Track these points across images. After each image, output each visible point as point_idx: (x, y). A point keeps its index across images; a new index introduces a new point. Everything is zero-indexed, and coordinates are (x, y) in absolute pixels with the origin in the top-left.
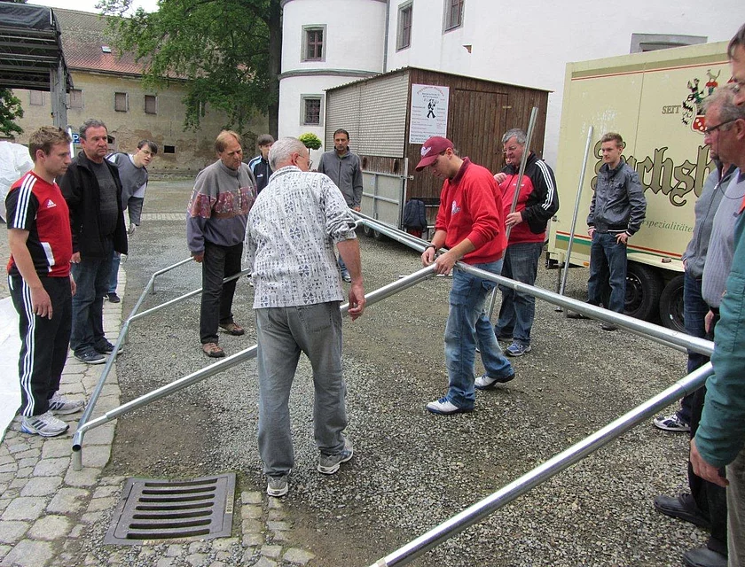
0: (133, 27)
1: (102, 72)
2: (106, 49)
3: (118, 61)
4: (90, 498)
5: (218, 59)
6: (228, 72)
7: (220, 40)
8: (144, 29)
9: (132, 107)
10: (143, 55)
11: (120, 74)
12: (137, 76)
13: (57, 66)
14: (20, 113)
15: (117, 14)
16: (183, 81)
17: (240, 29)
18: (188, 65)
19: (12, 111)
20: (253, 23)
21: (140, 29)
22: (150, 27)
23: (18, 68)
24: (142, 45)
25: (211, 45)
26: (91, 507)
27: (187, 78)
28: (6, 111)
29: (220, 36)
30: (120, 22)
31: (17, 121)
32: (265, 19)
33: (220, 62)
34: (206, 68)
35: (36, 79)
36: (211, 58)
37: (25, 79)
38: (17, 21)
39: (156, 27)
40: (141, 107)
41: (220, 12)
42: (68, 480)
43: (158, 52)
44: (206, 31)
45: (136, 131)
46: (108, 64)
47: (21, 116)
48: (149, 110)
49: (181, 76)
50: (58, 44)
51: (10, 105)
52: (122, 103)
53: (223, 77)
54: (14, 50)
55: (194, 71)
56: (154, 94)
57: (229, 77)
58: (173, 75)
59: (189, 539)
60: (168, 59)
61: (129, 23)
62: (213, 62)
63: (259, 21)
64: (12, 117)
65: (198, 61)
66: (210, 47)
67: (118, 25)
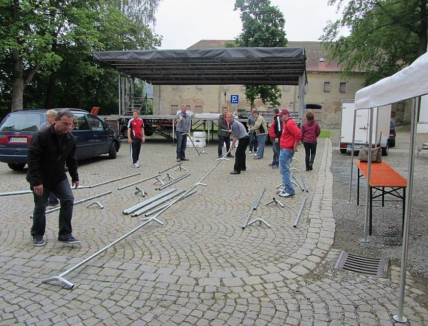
0: (337, 47)
1: (319, 72)
2: (322, 59)
3: (328, 65)
4: (327, 254)
5: (384, 59)
6: (390, 66)
7: (387, 48)
8: (343, 48)
9: (333, 90)
10: (342, 61)
11: (328, 72)
12: (336, 72)
13: (302, 74)
14: (280, 96)
15: (329, 41)
16: (363, 73)
17: (400, 40)
18: (366, 64)
19: (277, 95)
20: (408, 36)
21: (340, 47)
22: (347, 46)
23: (284, 76)
24: (341, 56)
25: (381, 51)
26: (328, 256)
27: (365, 71)
28: (274, 95)
29: (386, 46)
30: (330, 45)
31: (278, 100)
32: (416, 32)
33: (386, 60)
34: (377, 65)
35: (291, 80)
36: (381, 58)
37: (287, 80)
38: (289, 55)
39: (350, 45)
40: (337, 90)
41: (388, 32)
42: (318, 246)
43: (349, 59)
44: (378, 45)
45: (334, 102)
46: (322, 68)
47: (280, 98)
48: (342, 91)
49: (362, 71)
50: (304, 63)
51: (276, 92)
52: (328, 87)
53: (387, 69)
54: (284, 68)
55: (370, 67)
56: (345, 81)
57: (391, 68)
58: (357, 70)
59: (368, 275)
60: (355, 62)
61: (335, 45)
62: (381, 61)
63: (413, 34)
64: (276, 98)
65: (372, 61)
66: (380, 53)
67: (329, 47)
